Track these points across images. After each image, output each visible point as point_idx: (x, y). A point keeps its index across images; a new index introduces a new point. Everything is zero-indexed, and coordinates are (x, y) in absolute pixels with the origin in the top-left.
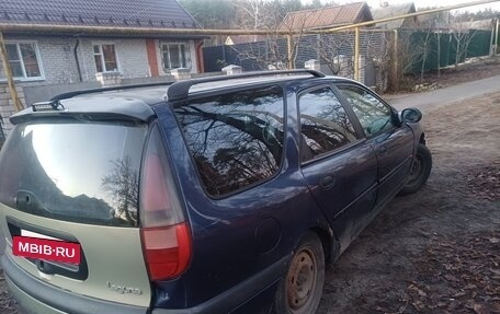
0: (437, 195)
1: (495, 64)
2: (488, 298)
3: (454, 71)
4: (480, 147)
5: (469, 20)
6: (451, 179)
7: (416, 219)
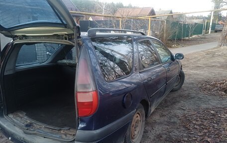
0: (187, 92)
1: (205, 38)
2: (213, 136)
3: (188, 40)
4: (202, 73)
5: (194, 19)
6: (191, 86)
7: (179, 102)
